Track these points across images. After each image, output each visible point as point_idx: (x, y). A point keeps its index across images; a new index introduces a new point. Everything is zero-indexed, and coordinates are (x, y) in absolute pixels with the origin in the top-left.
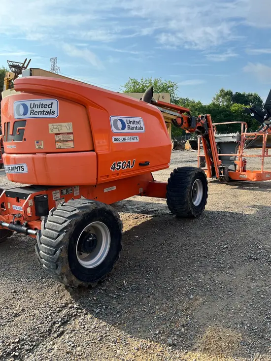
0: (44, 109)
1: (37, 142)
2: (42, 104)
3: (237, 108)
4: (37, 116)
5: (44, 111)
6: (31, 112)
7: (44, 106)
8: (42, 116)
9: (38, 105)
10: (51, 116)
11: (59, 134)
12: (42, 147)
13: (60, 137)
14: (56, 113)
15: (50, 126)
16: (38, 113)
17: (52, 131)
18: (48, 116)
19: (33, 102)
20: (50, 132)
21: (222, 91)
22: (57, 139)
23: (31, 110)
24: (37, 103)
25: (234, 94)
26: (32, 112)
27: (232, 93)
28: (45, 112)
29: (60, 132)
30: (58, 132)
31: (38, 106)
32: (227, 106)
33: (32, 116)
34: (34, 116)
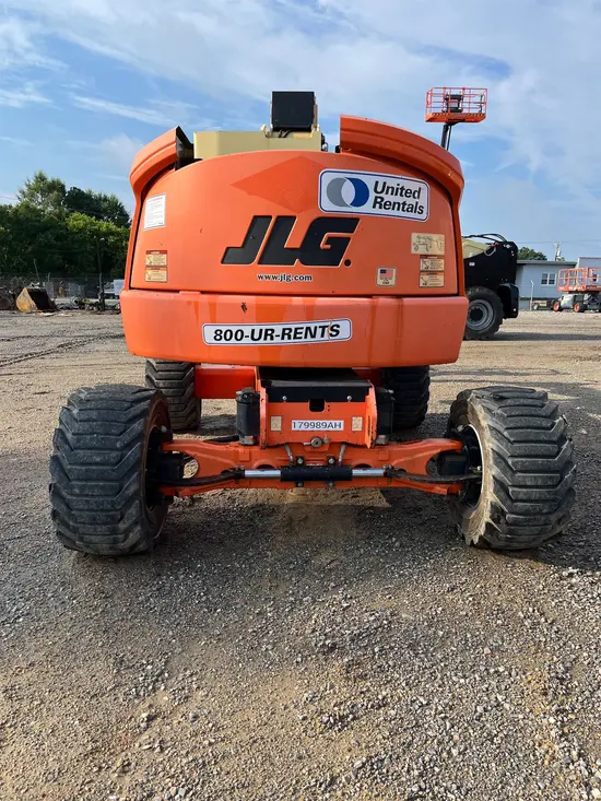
0: (405, 199)
1: (383, 272)
2: (402, 189)
3: (82, 223)
4: (390, 212)
5: (404, 204)
6: (375, 202)
7: (406, 192)
8: (401, 213)
9: (393, 188)
10: (417, 216)
11: (426, 256)
12: (392, 282)
13: (428, 262)
14: (425, 210)
15: (414, 236)
16: (394, 205)
17: (416, 249)
18: (412, 215)
19: (381, 181)
20: (413, 251)
21: (41, 178)
22: (423, 267)
23: (376, 198)
24: (392, 183)
25: (68, 189)
26: (378, 202)
27: (63, 186)
28: (406, 207)
29: (430, 253)
30: (425, 252)
31: (395, 192)
32: (59, 216)
33: (377, 210)
34: (383, 211)
